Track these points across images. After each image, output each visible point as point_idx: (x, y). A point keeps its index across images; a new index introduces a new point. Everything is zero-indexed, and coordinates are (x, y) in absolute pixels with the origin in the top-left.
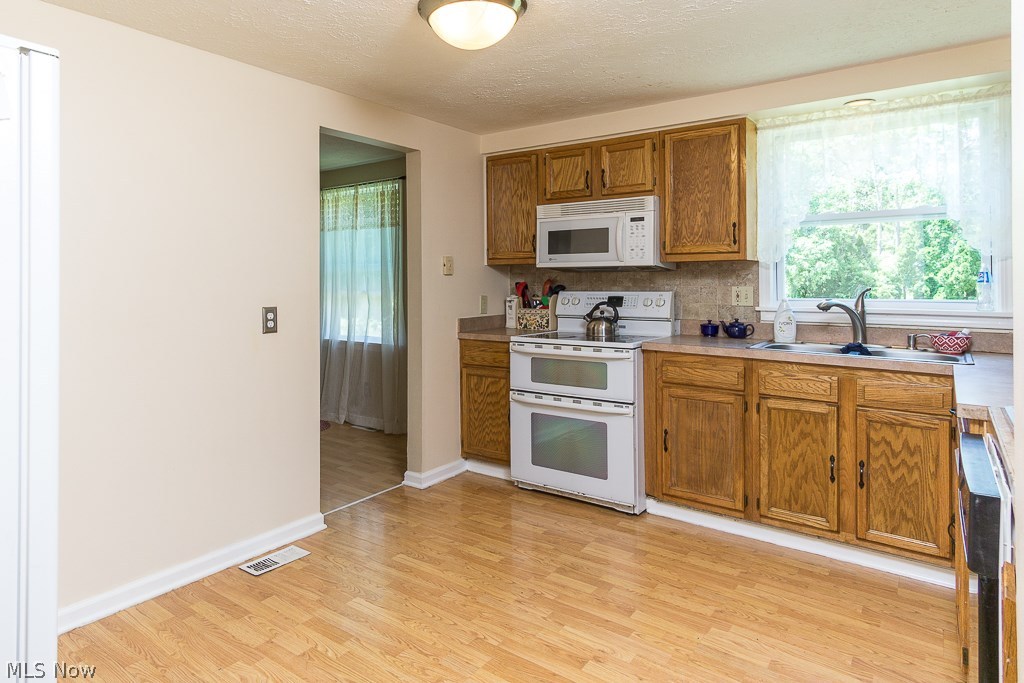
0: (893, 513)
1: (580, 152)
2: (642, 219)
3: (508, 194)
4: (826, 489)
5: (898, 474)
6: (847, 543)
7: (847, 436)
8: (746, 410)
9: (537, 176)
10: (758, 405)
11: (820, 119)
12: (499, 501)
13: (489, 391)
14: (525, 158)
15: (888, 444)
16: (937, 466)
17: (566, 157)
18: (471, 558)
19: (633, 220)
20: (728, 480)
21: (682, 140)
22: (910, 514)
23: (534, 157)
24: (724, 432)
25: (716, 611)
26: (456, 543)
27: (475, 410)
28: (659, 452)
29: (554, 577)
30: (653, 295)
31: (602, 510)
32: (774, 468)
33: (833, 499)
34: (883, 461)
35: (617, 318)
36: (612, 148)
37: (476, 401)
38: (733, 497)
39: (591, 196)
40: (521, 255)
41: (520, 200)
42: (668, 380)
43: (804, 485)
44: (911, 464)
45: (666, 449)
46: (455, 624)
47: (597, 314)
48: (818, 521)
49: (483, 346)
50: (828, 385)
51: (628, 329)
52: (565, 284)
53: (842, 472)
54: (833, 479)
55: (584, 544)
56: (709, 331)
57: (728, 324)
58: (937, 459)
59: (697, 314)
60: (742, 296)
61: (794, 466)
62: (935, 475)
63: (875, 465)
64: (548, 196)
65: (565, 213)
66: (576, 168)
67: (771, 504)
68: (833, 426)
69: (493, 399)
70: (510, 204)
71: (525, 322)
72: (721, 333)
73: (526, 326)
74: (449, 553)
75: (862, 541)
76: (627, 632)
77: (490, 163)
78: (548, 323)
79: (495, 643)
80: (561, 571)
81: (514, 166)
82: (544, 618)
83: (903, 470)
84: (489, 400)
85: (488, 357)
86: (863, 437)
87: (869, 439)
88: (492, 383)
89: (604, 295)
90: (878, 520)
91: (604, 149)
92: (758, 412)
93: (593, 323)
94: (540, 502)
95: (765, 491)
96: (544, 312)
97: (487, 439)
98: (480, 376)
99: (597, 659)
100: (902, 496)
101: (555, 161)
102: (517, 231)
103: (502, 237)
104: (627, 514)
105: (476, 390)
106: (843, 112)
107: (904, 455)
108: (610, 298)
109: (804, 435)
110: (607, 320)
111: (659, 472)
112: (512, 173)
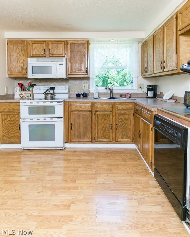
0: (122, 134)
1: (42, 43)
2: (62, 64)
3: (16, 53)
4: (110, 132)
5: (124, 125)
6: (114, 143)
7: (114, 118)
8: (92, 115)
9: (27, 48)
10: (95, 114)
11: (103, 43)
12: (18, 156)
13: (11, 119)
14: (23, 42)
15: (122, 119)
16: (131, 122)
17: (37, 44)
18: (14, 182)
19: (60, 64)
20: (88, 134)
21: (73, 43)
22: (126, 134)
23: (26, 42)
24: (87, 122)
25: (95, 171)
26: (6, 178)
27: (5, 127)
28: (69, 130)
29: (47, 178)
30: (63, 86)
31: (53, 150)
32: (98, 129)
33: (111, 133)
34: (121, 123)
35: (54, 93)
36: (52, 43)
37: (5, 124)
38: (89, 138)
39: (46, 56)
40: (21, 74)
41: (21, 56)
42: (72, 110)
43: (105, 132)
44: (126, 123)
45: (71, 129)
46: (17, 214)
47: (47, 92)
48: (108, 140)
49: (8, 104)
50: (110, 107)
51: (57, 96)
52: (36, 84)
53: (113, 127)
54: (111, 129)
55: (52, 163)
56: (78, 96)
57: (83, 94)
58: (130, 121)
59: (75, 91)
60: (86, 86)
61: (103, 128)
62: (130, 124)
63: (119, 124)
64: (31, 55)
65: (38, 61)
66: (41, 47)
67: (98, 138)
68: (111, 117)
69: (13, 122)
70: (17, 57)
71: (22, 96)
72: (81, 96)
73: (22, 97)
74: (5, 183)
75: (117, 142)
76: (77, 188)
77: (8, 42)
78: (30, 96)
79: (36, 214)
80: (49, 175)
81: (18, 44)
82: (50, 195)
83: (125, 124)
84: (11, 123)
85: (11, 108)
86: (117, 118)
87: (118, 118)
88: (13, 117)
89: (49, 87)
90: (120, 137)
91: (50, 43)
92: (95, 115)
93: (47, 95)
94: (33, 153)
95: (97, 135)
96: (29, 92)
97: (11, 136)
98: (8, 115)
99: (73, 203)
100: (124, 130)
101: (33, 44)
102: (20, 66)
103: (14, 68)
104: (61, 149)
105: (6, 120)
106: (108, 43)
107: (125, 121)
108: (51, 88)
109: (105, 120)
110: (51, 94)
111: (69, 136)
112: (17, 47)
